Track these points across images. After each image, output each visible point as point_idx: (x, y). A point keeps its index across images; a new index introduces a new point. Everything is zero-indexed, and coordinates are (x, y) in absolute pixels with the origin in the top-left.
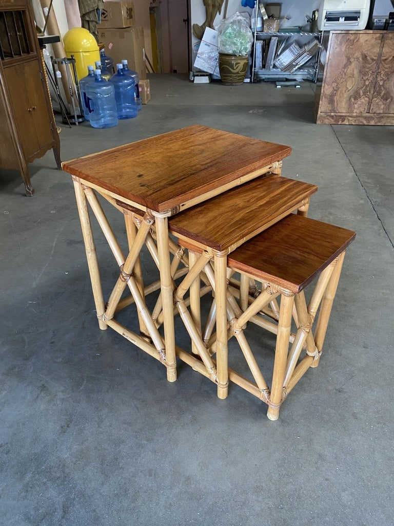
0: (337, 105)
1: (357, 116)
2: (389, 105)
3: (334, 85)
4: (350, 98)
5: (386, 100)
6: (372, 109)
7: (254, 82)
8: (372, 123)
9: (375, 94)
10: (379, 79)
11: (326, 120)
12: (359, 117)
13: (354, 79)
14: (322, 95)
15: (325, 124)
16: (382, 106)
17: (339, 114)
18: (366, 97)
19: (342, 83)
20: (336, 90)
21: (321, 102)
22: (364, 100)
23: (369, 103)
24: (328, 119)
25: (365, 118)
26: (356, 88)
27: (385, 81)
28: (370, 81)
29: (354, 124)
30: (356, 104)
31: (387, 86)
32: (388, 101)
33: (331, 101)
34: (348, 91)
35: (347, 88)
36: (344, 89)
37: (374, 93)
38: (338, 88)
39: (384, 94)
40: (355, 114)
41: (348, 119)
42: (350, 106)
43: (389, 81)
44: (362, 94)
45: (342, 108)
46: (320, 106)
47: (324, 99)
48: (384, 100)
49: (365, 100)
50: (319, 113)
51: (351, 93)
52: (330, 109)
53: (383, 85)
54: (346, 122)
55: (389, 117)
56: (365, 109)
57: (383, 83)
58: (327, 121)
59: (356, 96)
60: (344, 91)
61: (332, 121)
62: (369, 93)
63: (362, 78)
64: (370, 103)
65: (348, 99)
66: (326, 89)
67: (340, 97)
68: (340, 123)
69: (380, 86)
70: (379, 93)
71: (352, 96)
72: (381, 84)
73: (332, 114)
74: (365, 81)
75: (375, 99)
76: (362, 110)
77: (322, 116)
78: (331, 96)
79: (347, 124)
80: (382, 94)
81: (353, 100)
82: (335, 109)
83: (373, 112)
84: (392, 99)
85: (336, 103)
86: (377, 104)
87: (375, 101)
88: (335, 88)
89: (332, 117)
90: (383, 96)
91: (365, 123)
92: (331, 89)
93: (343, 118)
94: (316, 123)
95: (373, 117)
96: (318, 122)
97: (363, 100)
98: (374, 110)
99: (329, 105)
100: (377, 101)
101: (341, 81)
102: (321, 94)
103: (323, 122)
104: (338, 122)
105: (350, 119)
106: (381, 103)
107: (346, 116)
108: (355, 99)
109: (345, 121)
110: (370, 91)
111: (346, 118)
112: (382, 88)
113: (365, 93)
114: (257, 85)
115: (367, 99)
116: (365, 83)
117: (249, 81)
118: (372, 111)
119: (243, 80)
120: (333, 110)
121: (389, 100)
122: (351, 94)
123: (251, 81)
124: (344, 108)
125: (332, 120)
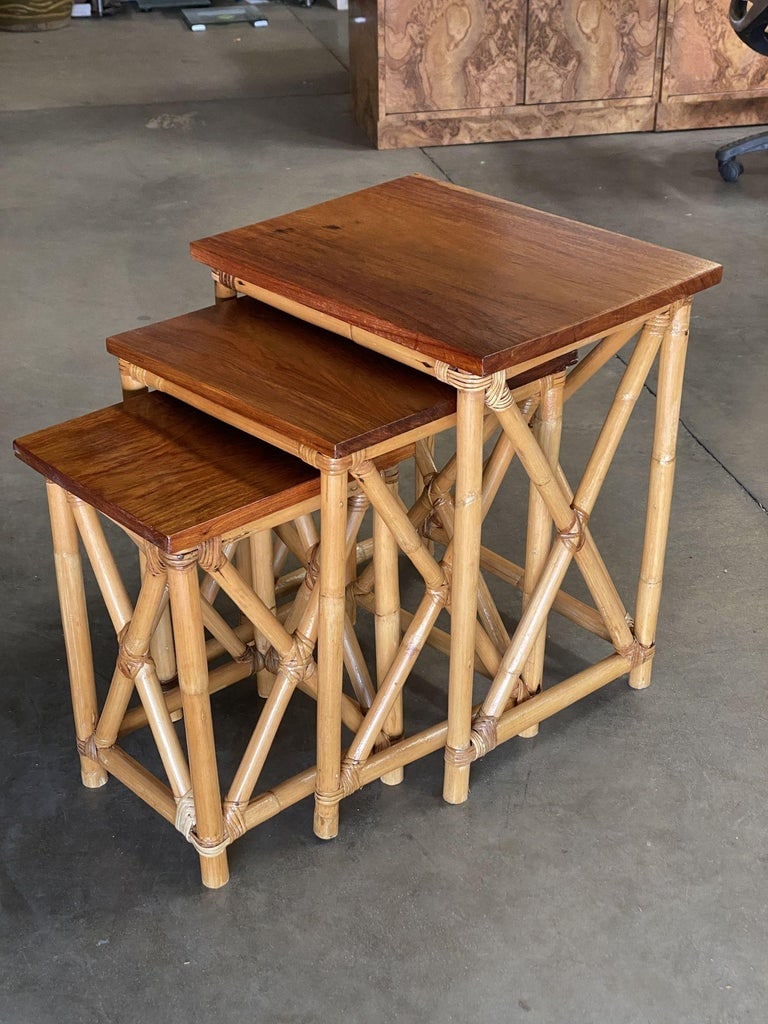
0: (431, 88)
1: (491, 118)
2: (575, 79)
3: (413, 30)
4: (464, 67)
5: (566, 64)
6: (532, 93)
7: (105, 15)
8: (538, 132)
9: (532, 48)
10: (535, 6)
11: (406, 136)
12: (498, 118)
13: (465, 9)
14: (380, 61)
15: (405, 148)
16: (558, 83)
17: (442, 116)
18: (509, 60)
19: (435, 22)
20: (422, 46)
21: (381, 84)
22: (504, 69)
23: (519, 76)
24: (409, 131)
25: (516, 120)
26: (476, 38)
27: (553, 10)
28: (511, 13)
29: (487, 140)
30: (483, 80)
31: (559, 25)
32: (570, 67)
33: (412, 79)
34: (456, 46)
35: (452, 38)
36: (444, 40)
37: (527, 47)
38: (426, 39)
39: (557, 47)
40: (485, 112)
41: (466, 126)
42: (469, 91)
43: (562, 9)
44: (494, 51)
45: (448, 98)
46: (381, 95)
47: (389, 75)
48: (558, 65)
49: (507, 69)
50: (382, 115)
51: (465, 50)
52: (412, 102)
53: (550, 23)
54: (464, 138)
55: (579, 112)
56: (511, 94)
57: (550, 16)
58: (407, 139)
59: (480, 59)
60: (443, 49)
61: (423, 137)
62: (513, 49)
63: (490, 6)
64: (522, 77)
65: (460, 68)
66: (393, 45)
67: (436, 65)
68: (446, 142)
69: (541, 27)
70: (542, 46)
71: (468, 58)
72: (543, 19)
73: (422, 117)
74: (497, 13)
75: (534, 63)
76: (503, 97)
77: (390, 125)
78: (409, 63)
79: (467, 141)
80: (551, 49)
81: (471, 68)
82: (428, 102)
83: (535, 102)
84: (579, 61)
85: (426, 85)
86: (542, 76)
87: (536, 68)
88: (418, 40)
89: (422, 125)
90: (555, 51)
91: (518, 134)
92: (406, 44)
93: (454, 126)
94: (374, 147)
95: (538, 115)
96: (383, 144)
97: (502, 70)
98: (537, 97)
99: (405, 92)
100: (540, 70)
101: (432, 18)
102: (377, 59)
103: (396, 144)
104: (442, 137)
105: (474, 126)
106: (551, 74)
107: (460, 120)
108: (478, 69)
109: (461, 133)
110: (516, 41)
111: (462, 126)
112: (548, 30)
113: (503, 48)
114: (121, 23)
115: (511, 64)
116: (498, 18)
117: (89, 13)
118: (532, 99)
119: (70, 9)
120: (422, 104)
121: (574, 62)
122: (467, 55)
123: (94, 12)
124: (452, 96)
125: (423, 135)
